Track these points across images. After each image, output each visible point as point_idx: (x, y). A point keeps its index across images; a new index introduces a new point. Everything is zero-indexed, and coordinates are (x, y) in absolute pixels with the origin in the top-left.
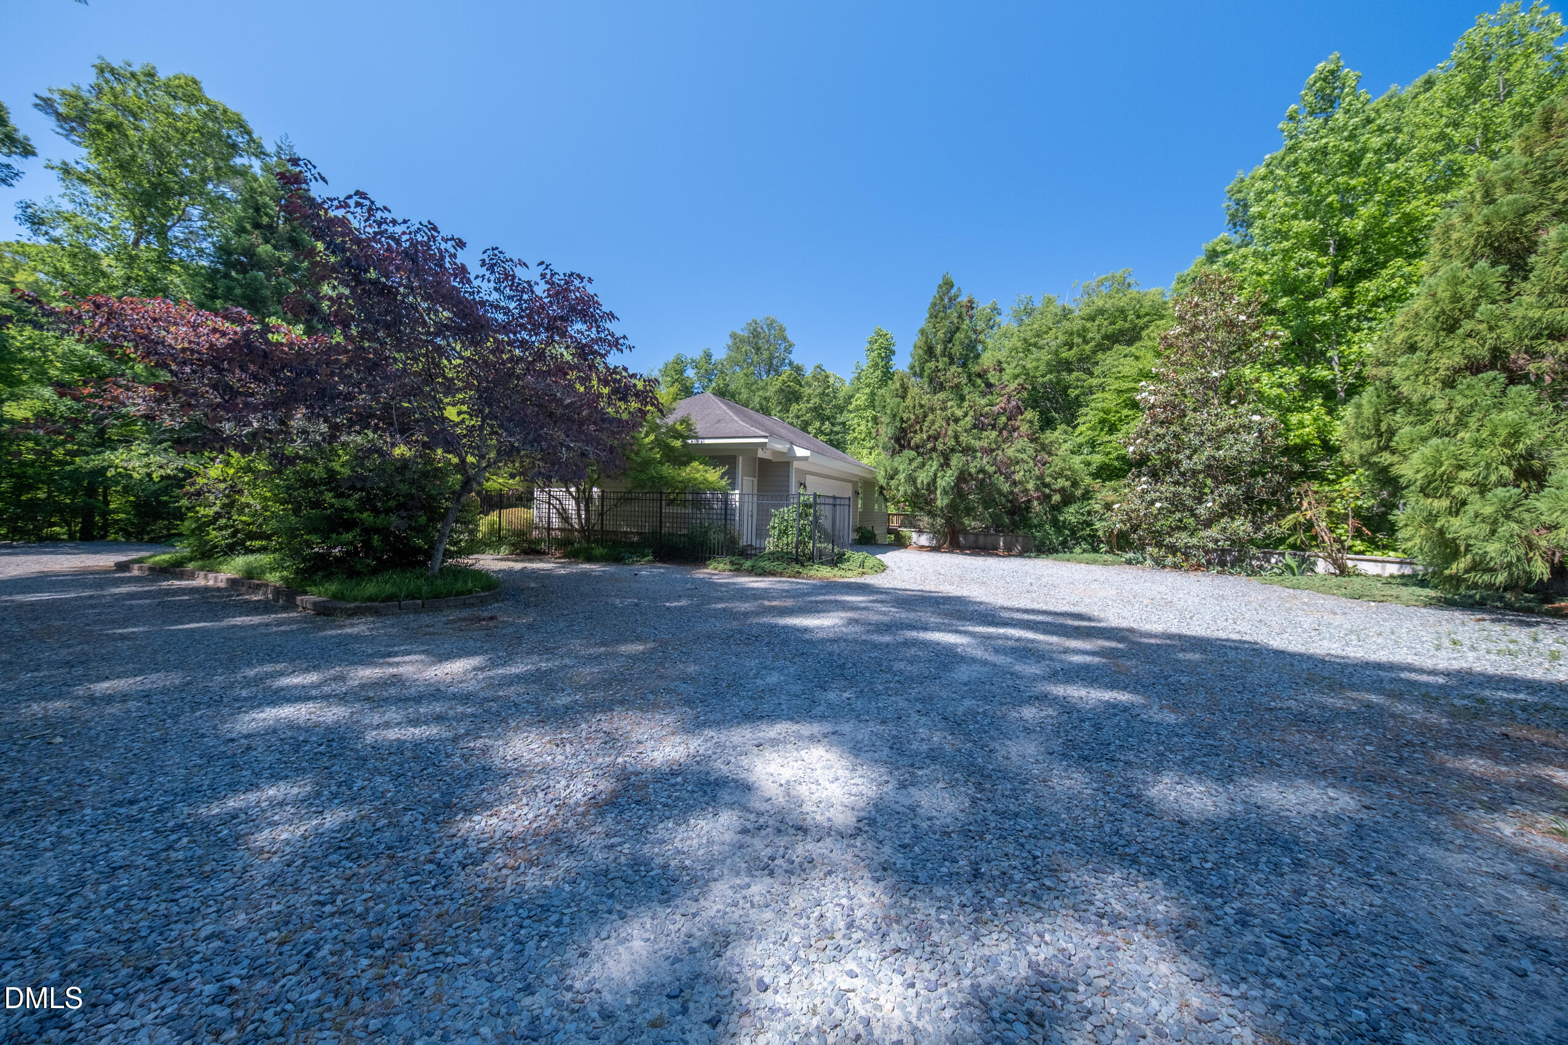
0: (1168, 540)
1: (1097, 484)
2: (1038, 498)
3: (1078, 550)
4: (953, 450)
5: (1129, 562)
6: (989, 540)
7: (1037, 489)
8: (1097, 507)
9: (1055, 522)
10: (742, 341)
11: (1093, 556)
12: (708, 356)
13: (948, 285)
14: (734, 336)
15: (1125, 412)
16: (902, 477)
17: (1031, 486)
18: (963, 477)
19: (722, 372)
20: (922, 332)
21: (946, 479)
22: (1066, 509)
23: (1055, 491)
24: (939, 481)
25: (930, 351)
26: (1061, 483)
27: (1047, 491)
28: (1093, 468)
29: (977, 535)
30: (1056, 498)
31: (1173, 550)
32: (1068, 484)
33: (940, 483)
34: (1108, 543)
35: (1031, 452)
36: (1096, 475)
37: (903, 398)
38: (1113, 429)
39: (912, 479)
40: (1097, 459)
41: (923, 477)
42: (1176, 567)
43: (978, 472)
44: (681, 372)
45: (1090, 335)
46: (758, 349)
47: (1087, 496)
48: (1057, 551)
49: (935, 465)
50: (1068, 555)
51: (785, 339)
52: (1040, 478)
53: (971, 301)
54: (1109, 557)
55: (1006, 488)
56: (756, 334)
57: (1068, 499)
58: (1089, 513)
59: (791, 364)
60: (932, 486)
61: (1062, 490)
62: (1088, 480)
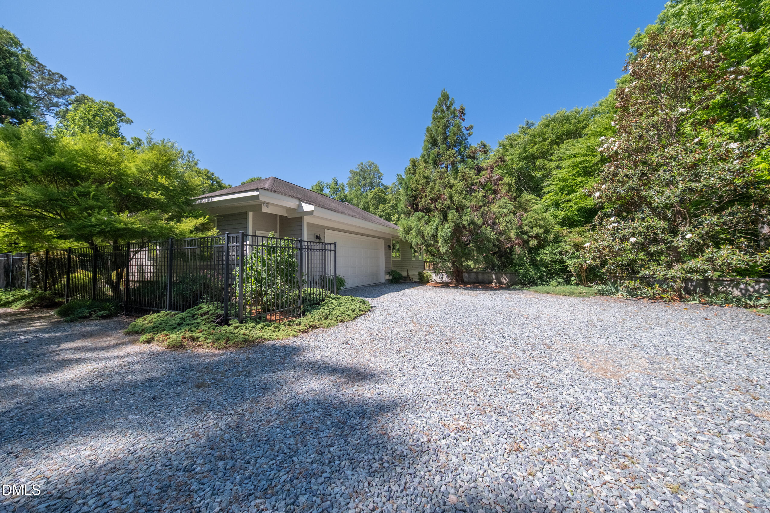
0: (644, 272)
1: (564, 231)
2: (519, 244)
3: (553, 283)
4: (449, 208)
5: (602, 293)
6: (486, 276)
7: (518, 236)
8: (567, 248)
9: (533, 262)
10: (357, 174)
11: (567, 288)
12: (335, 181)
13: (446, 97)
14: (352, 172)
15: (580, 179)
16: (413, 232)
17: (513, 235)
18: (458, 229)
19: (343, 189)
20: (428, 130)
21: (445, 230)
22: (541, 251)
23: (532, 237)
24: (439, 232)
25: (434, 143)
26: (536, 230)
27: (525, 237)
28: (559, 219)
29: (477, 273)
30: (533, 242)
31: (648, 281)
32: (541, 231)
33: (441, 234)
34: (578, 276)
35: (511, 207)
36: (562, 223)
37: (414, 174)
38: (572, 191)
39: (420, 233)
40: (561, 214)
41: (428, 231)
42: (653, 298)
43: (469, 225)
44: (322, 190)
45: (547, 135)
46: (365, 178)
47: (557, 240)
48: (536, 284)
49: (437, 220)
50: (546, 288)
51: (378, 172)
52: (520, 227)
53: (462, 109)
54: (581, 288)
55: (492, 236)
56: (363, 170)
57: (542, 243)
58: (560, 253)
59: (382, 185)
60: (435, 236)
61: (537, 237)
62: (557, 228)
